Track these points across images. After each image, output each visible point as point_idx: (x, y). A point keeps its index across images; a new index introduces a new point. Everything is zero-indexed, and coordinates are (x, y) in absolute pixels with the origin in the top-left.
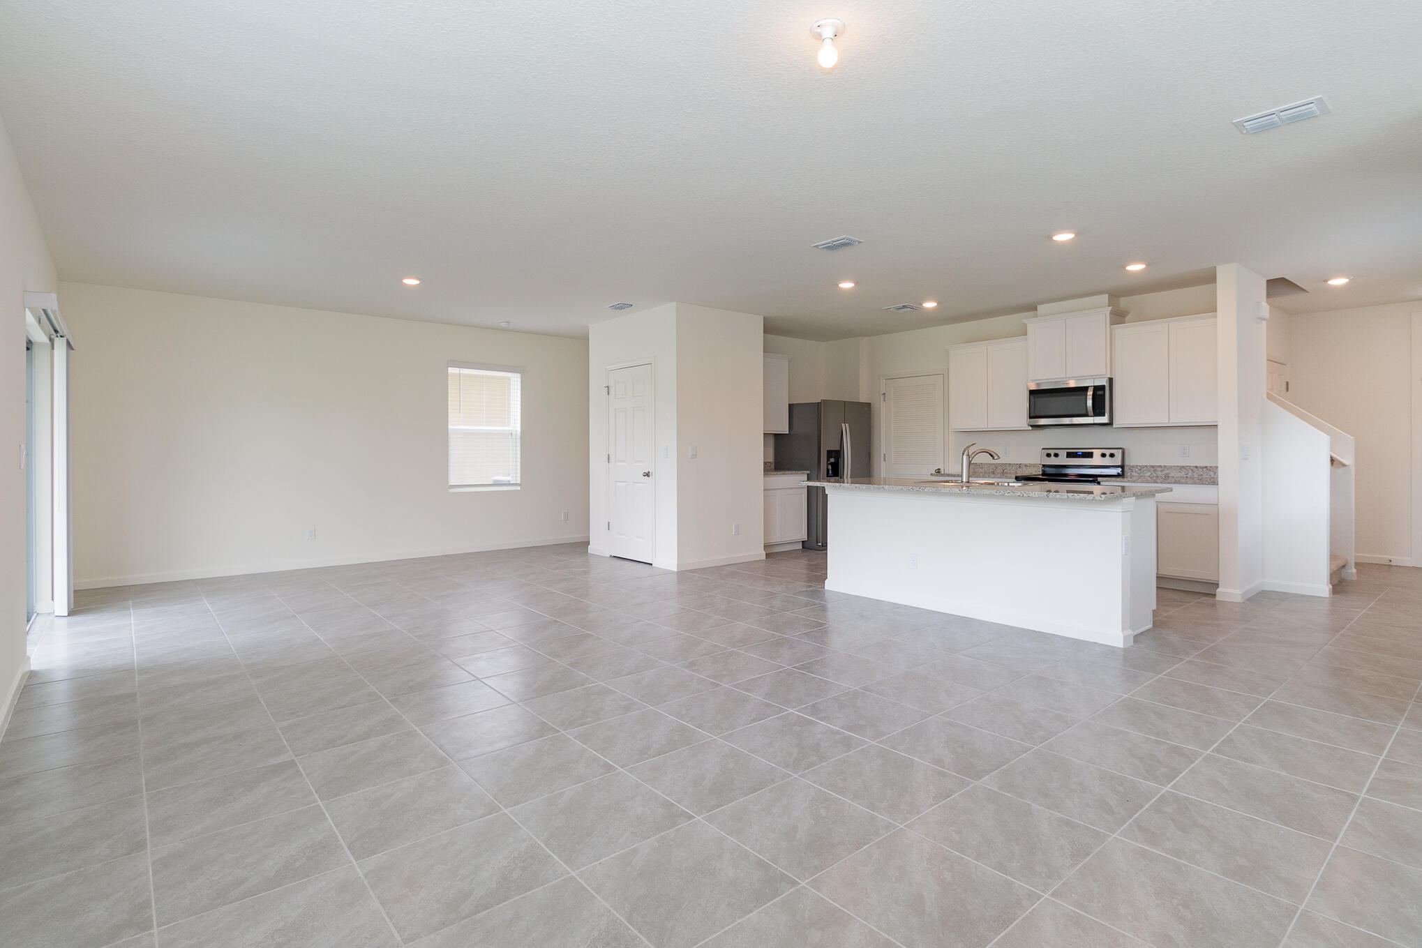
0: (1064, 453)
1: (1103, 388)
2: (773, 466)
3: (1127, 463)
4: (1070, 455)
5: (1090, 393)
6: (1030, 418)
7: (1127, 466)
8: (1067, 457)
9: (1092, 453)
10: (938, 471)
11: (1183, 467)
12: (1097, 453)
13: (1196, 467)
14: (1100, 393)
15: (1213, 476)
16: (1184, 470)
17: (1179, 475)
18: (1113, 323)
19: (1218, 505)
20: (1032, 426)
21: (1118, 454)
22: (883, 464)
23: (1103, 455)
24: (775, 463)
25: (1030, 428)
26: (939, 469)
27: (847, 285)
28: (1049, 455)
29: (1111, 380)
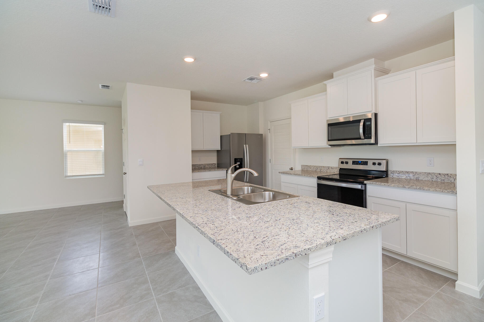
0: (350, 162)
1: (370, 120)
2: (216, 165)
3: (390, 169)
4: (354, 163)
5: (362, 124)
6: (329, 140)
7: (390, 171)
8: (352, 164)
9: (367, 162)
10: (292, 169)
11: (430, 173)
12: (370, 163)
13: (440, 174)
14: (368, 123)
15: (453, 181)
16: (430, 176)
17: (426, 179)
18: (376, 76)
19: (457, 210)
20: (330, 145)
21: (384, 163)
22: (270, 164)
23: (374, 164)
24: (218, 164)
25: (330, 147)
26: (292, 168)
27: (189, 60)
28: (342, 163)
29: (376, 115)
